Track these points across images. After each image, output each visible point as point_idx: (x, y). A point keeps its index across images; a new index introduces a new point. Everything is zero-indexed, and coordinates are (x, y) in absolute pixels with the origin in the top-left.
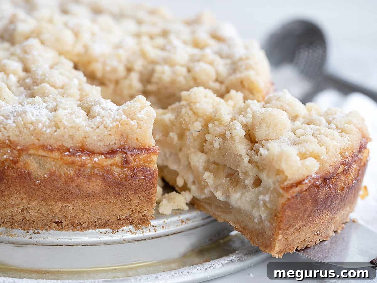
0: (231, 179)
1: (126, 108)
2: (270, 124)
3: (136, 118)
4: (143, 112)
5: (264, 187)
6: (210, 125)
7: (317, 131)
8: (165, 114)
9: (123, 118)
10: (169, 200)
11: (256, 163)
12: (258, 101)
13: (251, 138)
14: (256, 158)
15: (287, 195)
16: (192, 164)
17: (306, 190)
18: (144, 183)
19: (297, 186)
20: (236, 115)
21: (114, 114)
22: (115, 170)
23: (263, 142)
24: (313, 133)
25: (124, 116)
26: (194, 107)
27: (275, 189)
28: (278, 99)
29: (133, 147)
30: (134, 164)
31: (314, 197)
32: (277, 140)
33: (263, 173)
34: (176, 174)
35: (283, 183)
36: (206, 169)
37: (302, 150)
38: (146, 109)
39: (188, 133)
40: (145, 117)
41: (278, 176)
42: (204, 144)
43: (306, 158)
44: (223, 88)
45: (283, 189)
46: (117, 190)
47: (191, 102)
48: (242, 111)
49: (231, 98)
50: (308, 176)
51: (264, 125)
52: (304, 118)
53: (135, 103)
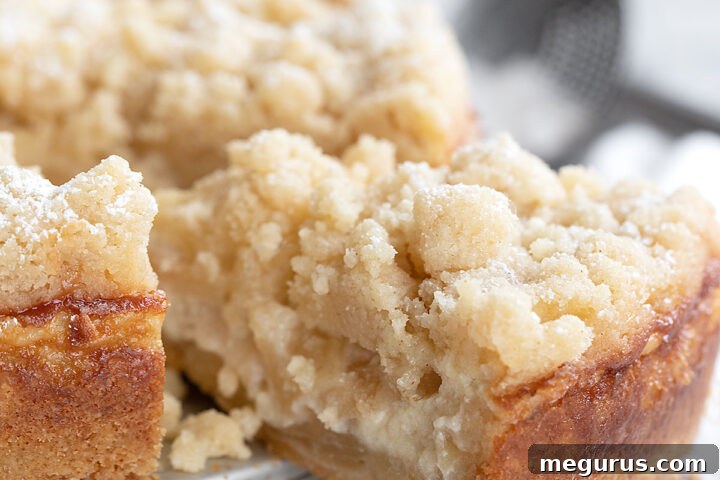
0: (361, 376)
1: (75, 190)
2: (462, 227)
3: (104, 216)
4: (121, 201)
5: (447, 397)
6: (304, 233)
7: (586, 242)
8: (185, 202)
9: (68, 219)
10: (199, 433)
11: (426, 331)
12: (434, 165)
13: (411, 264)
14: (425, 319)
15: (509, 417)
16: (258, 336)
17: (560, 402)
18: (128, 390)
19: (533, 393)
20: (373, 205)
21: (44, 207)
22: (49, 357)
23: (445, 275)
24: (578, 249)
25: (70, 214)
26: (260, 183)
27: (476, 401)
28: (485, 159)
29: (95, 294)
30: (99, 339)
31: (580, 421)
32: (481, 269)
33: (445, 358)
34: (216, 362)
35: (496, 385)
36: (296, 349)
37: (547, 296)
38: (129, 192)
39: (245, 255)
40: (128, 214)
41: (483, 366)
42: (289, 283)
43: (558, 316)
44: (342, 132)
45: (497, 399)
46: (54, 409)
47: (254, 171)
48: (388, 194)
49: (361, 158)
50: (563, 365)
51: (446, 231)
52: (554, 207)
53: (101, 178)
